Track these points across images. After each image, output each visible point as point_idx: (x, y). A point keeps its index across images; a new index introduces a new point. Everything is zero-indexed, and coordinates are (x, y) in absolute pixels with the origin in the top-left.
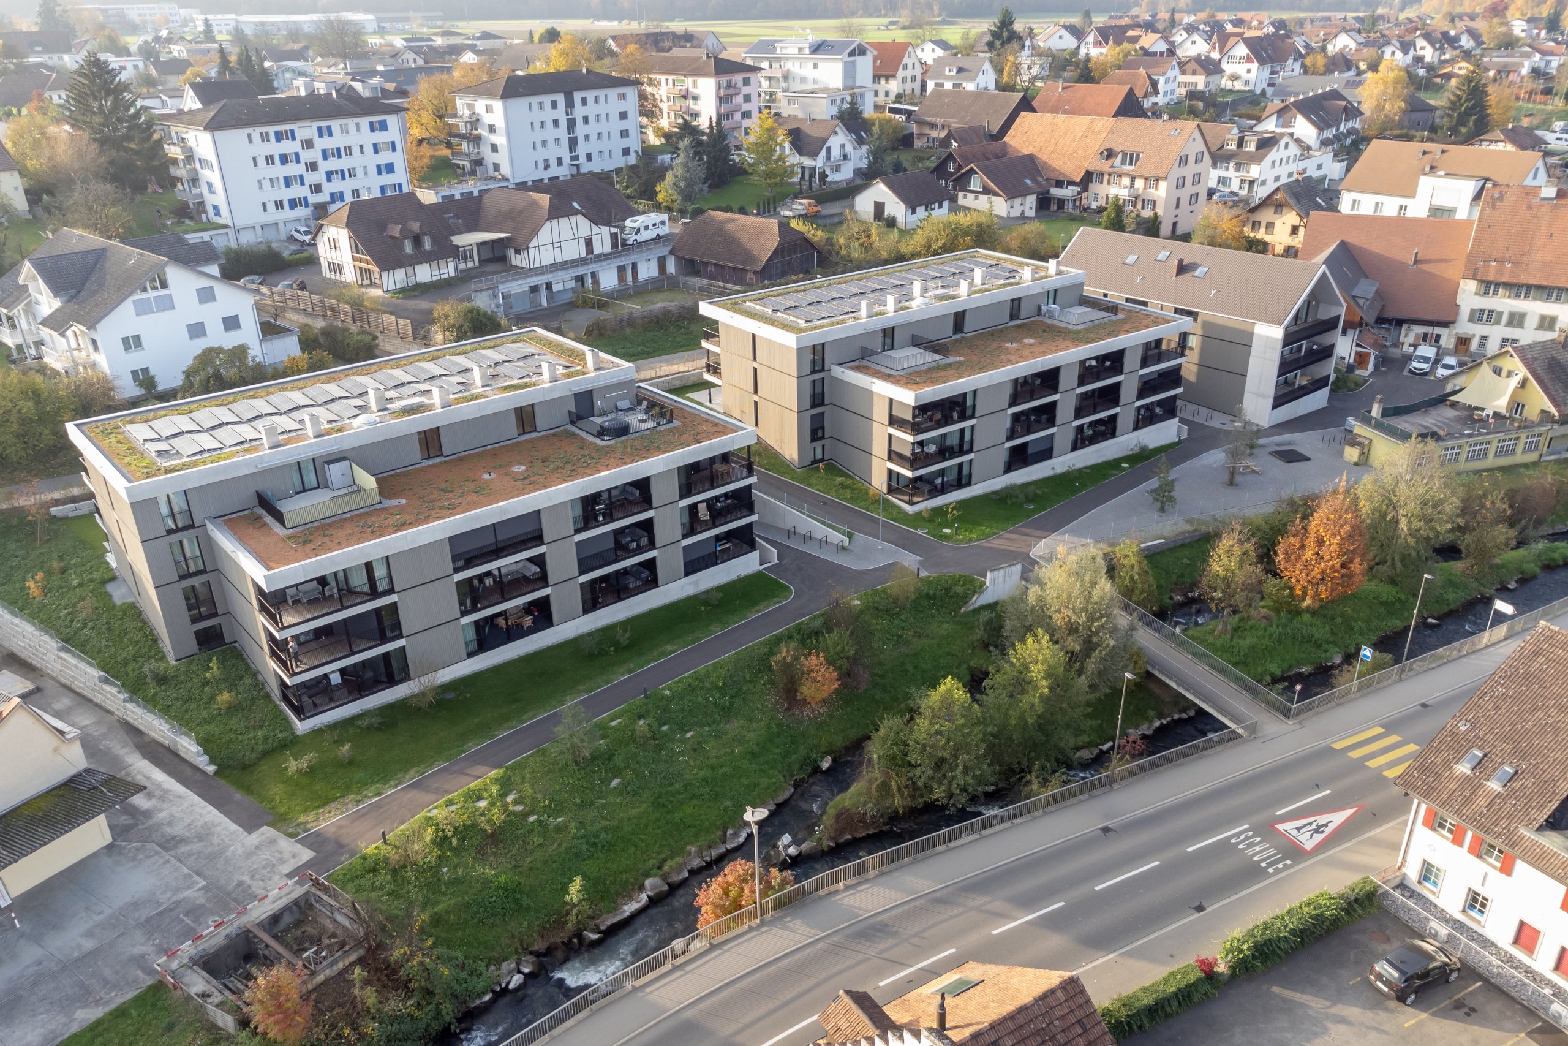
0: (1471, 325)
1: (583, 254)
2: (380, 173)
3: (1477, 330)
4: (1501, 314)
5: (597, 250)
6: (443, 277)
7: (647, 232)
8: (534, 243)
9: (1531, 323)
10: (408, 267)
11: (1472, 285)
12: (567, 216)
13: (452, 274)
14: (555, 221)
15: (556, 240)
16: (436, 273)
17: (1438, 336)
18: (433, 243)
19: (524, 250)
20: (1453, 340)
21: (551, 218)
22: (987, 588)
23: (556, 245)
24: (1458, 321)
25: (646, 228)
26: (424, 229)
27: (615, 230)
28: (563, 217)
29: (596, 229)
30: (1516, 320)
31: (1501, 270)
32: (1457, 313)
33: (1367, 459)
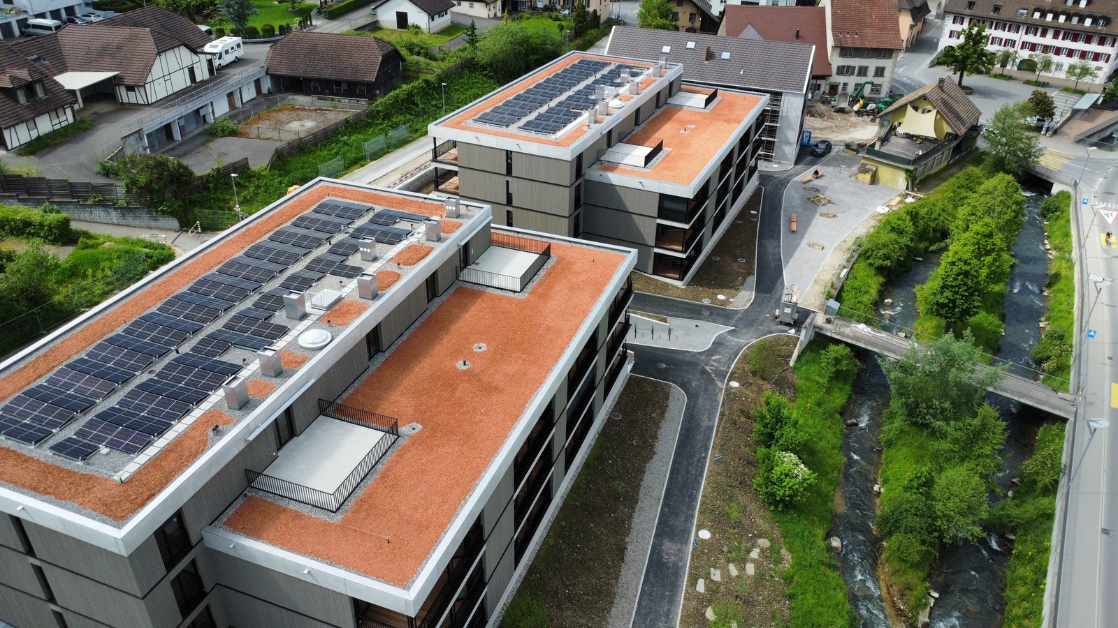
0: (838, 77)
1: (189, 83)
3: (841, 80)
4: (854, 68)
5: (198, 79)
6: (63, 124)
7: (228, 55)
8: (149, 79)
9: (871, 72)
10: (30, 120)
11: (838, 51)
12: (173, 48)
13: (71, 120)
14: (163, 55)
15: (166, 72)
16: (56, 121)
17: (819, 85)
18: (46, 91)
19: (140, 86)
20: (828, 87)
21: (159, 54)
22: (802, 342)
23: (167, 78)
24: (831, 76)
25: (227, 52)
26: (36, 77)
27: (209, 57)
28: (169, 49)
29: (195, 58)
30: (863, 71)
31: (854, 40)
32: (831, 69)
33: (874, 180)
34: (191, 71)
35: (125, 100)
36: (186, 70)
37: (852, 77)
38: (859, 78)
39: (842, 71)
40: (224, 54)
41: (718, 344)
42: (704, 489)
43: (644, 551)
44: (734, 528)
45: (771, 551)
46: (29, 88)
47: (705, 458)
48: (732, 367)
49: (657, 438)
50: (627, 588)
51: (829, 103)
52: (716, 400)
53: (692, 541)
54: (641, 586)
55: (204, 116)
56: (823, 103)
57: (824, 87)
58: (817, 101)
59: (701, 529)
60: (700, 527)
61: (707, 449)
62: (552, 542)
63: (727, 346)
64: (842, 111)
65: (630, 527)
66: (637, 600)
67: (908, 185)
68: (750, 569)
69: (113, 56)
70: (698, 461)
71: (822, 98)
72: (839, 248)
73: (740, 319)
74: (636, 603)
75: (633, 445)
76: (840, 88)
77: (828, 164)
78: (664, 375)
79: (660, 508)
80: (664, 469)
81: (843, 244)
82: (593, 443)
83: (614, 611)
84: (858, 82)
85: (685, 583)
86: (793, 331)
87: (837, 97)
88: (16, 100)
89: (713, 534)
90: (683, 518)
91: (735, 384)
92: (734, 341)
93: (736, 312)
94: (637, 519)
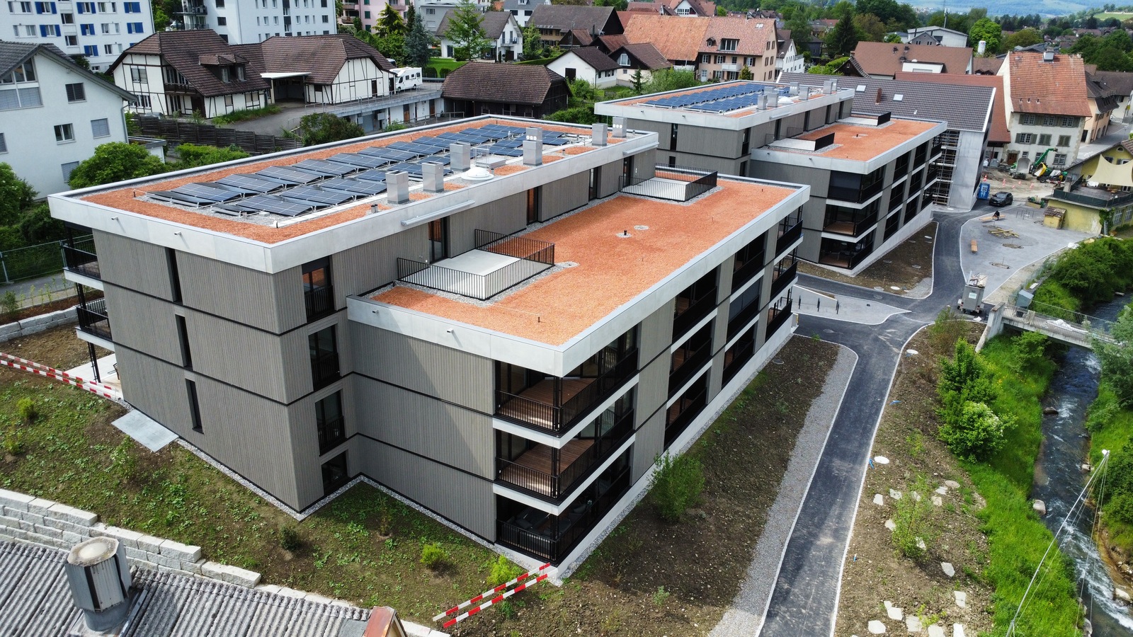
0: (1017, 144)
1: (371, 95)
2: (130, 31)
3: (1021, 148)
4: (1036, 136)
5: (379, 93)
6: (255, 108)
7: (408, 82)
8: (336, 81)
9: (1054, 142)
10: (228, 95)
11: (1018, 117)
12: (361, 58)
13: (263, 105)
14: (351, 61)
15: (352, 80)
16: (250, 104)
17: (997, 154)
18: (245, 75)
19: (328, 85)
20: (1006, 156)
21: (348, 59)
22: (989, 328)
23: (352, 84)
24: (1009, 143)
25: (407, 78)
26: (240, 60)
27: (391, 76)
28: (358, 58)
29: (379, 74)
30: (1045, 140)
31: (1036, 106)
32: (1009, 137)
33: (1063, 225)
34: (374, 84)
35: (312, 100)
36: (370, 82)
37: (1033, 145)
38: (1041, 147)
39: (1022, 138)
40: (404, 79)
41: (891, 322)
42: (880, 425)
43: (811, 466)
44: (917, 464)
45: (961, 492)
46: (232, 69)
47: (881, 402)
48: (910, 339)
49: (824, 382)
50: (792, 490)
51: (1007, 171)
52: (891, 361)
53: (867, 463)
54: (807, 491)
55: (381, 121)
56: (1001, 170)
57: (1002, 154)
58: (994, 168)
59: (877, 455)
60: (875, 453)
61: (882, 396)
62: (705, 443)
63: (903, 324)
64: (1021, 177)
65: (794, 445)
66: (803, 501)
67: (1103, 229)
68: (938, 501)
69: (307, 61)
70: (873, 403)
71: (999, 165)
72: (1026, 269)
73: (916, 306)
74: (802, 504)
75: (797, 383)
76: (1020, 156)
77: (1011, 212)
78: (834, 338)
79: (828, 434)
80: (833, 405)
81: (1032, 268)
82: (752, 378)
83: (775, 507)
84: (1039, 152)
85: (860, 495)
86: (978, 319)
87: (1016, 164)
88: (220, 78)
89: (893, 461)
90: (856, 444)
91: (913, 352)
92: (911, 321)
93: (912, 300)
94: (802, 439)
